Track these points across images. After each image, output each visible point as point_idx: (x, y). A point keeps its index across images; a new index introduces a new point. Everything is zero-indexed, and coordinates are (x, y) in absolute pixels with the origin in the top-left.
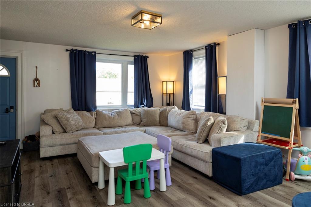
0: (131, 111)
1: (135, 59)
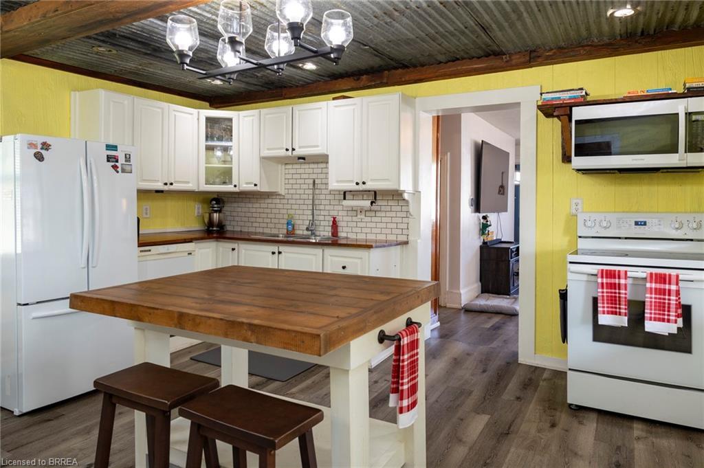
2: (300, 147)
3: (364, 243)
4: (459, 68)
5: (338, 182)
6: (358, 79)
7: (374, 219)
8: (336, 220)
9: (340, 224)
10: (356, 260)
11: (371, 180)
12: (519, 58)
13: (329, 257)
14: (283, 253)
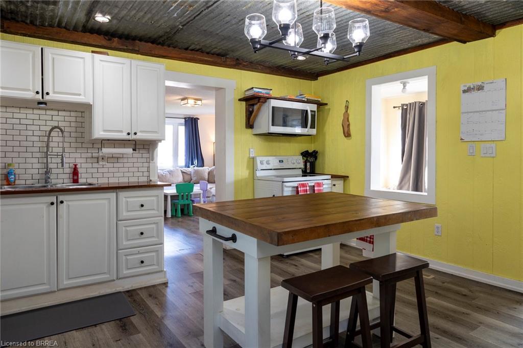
0: (181, 171)
1: (186, 121)
2: (54, 93)
3: (137, 184)
4: (195, 56)
5: (105, 131)
6: (109, 40)
7: (116, 165)
8: (77, 166)
9: (80, 171)
10: (153, 198)
11: (141, 131)
12: (231, 62)
13: (124, 199)
14: (65, 202)
